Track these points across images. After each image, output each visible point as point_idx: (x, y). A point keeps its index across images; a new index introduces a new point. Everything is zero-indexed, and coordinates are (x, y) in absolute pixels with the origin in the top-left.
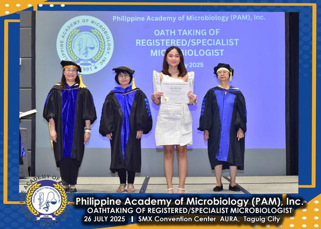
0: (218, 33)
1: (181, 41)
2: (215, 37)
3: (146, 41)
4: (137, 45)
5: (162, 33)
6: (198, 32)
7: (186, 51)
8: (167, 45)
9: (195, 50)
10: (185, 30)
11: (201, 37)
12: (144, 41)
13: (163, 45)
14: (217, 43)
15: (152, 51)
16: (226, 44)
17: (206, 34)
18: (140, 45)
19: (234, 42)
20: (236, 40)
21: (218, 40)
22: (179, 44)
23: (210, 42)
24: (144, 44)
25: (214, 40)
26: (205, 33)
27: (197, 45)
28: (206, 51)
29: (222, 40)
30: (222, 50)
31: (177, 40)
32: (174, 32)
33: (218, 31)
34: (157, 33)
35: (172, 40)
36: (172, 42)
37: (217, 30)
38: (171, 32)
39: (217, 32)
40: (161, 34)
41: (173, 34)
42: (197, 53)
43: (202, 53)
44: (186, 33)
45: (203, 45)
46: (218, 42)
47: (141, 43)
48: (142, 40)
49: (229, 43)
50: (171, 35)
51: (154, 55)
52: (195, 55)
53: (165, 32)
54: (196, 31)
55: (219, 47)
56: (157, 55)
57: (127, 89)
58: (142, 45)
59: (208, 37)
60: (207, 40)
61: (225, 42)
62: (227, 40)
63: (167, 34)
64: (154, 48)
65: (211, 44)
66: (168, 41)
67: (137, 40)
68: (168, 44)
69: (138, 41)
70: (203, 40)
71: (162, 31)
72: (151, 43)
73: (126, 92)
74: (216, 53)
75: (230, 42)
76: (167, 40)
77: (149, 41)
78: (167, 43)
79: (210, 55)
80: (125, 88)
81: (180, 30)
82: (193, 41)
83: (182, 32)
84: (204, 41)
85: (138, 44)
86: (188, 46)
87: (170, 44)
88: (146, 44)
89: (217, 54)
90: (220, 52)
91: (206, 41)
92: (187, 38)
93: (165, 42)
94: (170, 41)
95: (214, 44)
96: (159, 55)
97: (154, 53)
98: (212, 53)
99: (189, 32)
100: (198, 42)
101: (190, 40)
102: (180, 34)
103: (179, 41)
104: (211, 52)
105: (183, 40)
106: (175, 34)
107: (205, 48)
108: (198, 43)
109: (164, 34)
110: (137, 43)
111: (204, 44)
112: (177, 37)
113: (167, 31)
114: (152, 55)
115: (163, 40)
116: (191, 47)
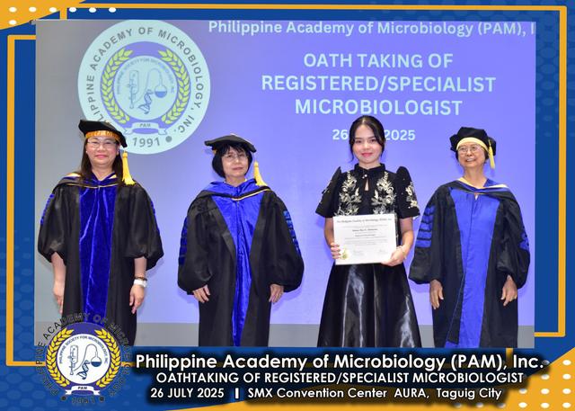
0: (448, 64)
1: (364, 81)
2: (442, 73)
3: (284, 80)
4: (264, 88)
5: (322, 60)
6: (403, 61)
7: (375, 102)
8: (332, 88)
9: (396, 102)
10: (373, 56)
11: (410, 72)
12: (279, 80)
13: (323, 88)
14: (446, 87)
15: (298, 102)
16: (467, 88)
17: (421, 65)
18: (271, 88)
19: (486, 83)
20: (490, 80)
21: (449, 79)
22: (359, 86)
23: (431, 84)
24: (279, 85)
25: (439, 79)
26: (420, 62)
27: (402, 89)
28: (422, 104)
29: (459, 79)
30: (457, 103)
31: (356, 78)
32: (350, 60)
33: (448, 58)
34: (310, 60)
35: (344, 78)
36: (344, 83)
37: (446, 55)
38: (342, 60)
39: (446, 61)
40: (320, 63)
41: (346, 63)
42: (402, 108)
43: (412, 107)
44: (376, 63)
45: (415, 89)
46: (449, 84)
47: (273, 83)
48: (277, 77)
49: (473, 85)
50: (342, 65)
51: (303, 111)
52: (397, 112)
53: (329, 60)
54: (400, 57)
55: (450, 95)
56: (309, 112)
57: (240, 187)
58: (277, 88)
59: (426, 71)
60: (424, 78)
61: (464, 85)
62: (470, 79)
63: (334, 65)
64: (304, 95)
65: (434, 88)
66: (335, 80)
67: (264, 77)
68: (335, 86)
69: (267, 80)
70: (415, 78)
71: (323, 56)
72: (296, 84)
73: (238, 195)
74: (445, 108)
75: (477, 84)
76: (332, 78)
77: (292, 80)
78: (332, 83)
79: (430, 112)
80: (236, 185)
81: (362, 56)
82: (393, 80)
83: (366, 60)
84: (417, 81)
85: (267, 85)
86: (381, 91)
87: (340, 86)
88: (284, 85)
89: (446, 111)
90: (453, 107)
91: (422, 81)
92: (378, 72)
93: (327, 82)
94: (340, 81)
95: (439, 89)
96: (315, 112)
97: (302, 107)
98: (434, 109)
99: (384, 60)
100: (404, 82)
101: (385, 78)
102: (362, 66)
103: (359, 80)
104: (433, 105)
105: (368, 78)
106: (350, 65)
107: (419, 97)
108: (402, 84)
109: (325, 62)
110: (264, 83)
111: (418, 87)
112: (355, 70)
113: (334, 56)
114: (297, 112)
115: (323, 78)
116: (387, 94)
